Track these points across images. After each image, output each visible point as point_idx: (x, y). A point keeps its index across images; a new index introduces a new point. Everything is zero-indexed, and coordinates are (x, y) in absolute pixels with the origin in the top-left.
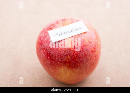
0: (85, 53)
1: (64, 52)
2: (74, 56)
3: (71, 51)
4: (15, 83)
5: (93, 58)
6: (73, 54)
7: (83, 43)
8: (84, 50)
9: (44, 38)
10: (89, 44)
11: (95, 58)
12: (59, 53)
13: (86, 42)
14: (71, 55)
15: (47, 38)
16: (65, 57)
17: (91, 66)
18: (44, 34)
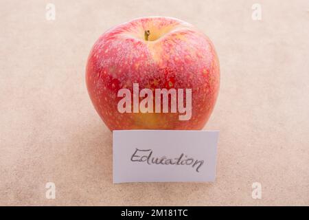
0: (189, 75)
1: (145, 72)
2: (166, 80)
3: (161, 70)
4: (37, 150)
5: (205, 90)
6: (163, 76)
7: (185, 55)
8: (187, 70)
9: (105, 48)
10: (198, 59)
11: (208, 91)
12: (136, 74)
13: (190, 55)
14: (160, 78)
15: (112, 48)
16: (148, 82)
17: (199, 106)
18: (105, 41)
